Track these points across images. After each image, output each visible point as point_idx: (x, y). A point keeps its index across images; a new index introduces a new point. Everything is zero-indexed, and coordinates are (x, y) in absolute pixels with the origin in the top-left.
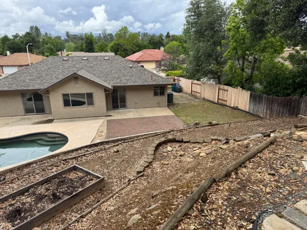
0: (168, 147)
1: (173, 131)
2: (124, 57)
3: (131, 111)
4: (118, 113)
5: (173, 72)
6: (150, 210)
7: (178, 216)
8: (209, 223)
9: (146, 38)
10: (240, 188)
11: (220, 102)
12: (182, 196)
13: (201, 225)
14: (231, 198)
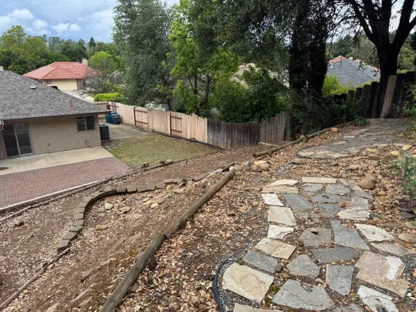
0: (106, 204)
1: (111, 180)
2: (21, 74)
3: (42, 158)
4: (18, 163)
5: (105, 94)
6: (77, 301)
7: (116, 299)
8: (160, 295)
9: (57, 45)
10: (197, 240)
11: (174, 133)
12: (123, 268)
13: (150, 301)
14: (186, 256)
